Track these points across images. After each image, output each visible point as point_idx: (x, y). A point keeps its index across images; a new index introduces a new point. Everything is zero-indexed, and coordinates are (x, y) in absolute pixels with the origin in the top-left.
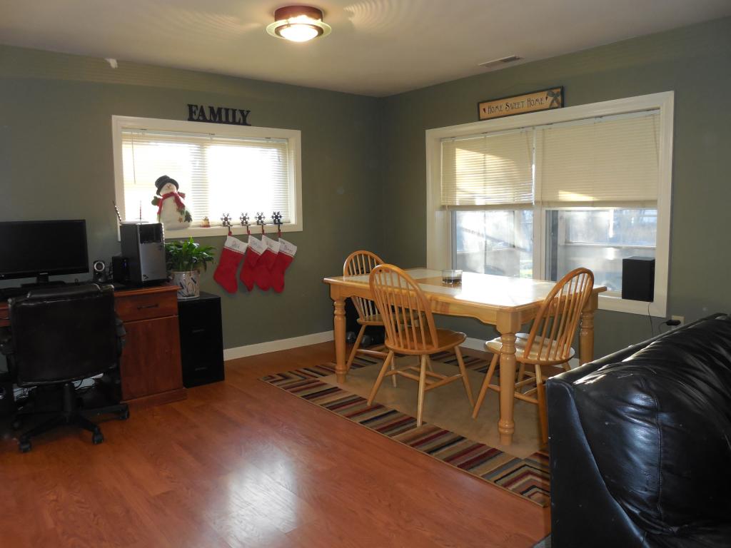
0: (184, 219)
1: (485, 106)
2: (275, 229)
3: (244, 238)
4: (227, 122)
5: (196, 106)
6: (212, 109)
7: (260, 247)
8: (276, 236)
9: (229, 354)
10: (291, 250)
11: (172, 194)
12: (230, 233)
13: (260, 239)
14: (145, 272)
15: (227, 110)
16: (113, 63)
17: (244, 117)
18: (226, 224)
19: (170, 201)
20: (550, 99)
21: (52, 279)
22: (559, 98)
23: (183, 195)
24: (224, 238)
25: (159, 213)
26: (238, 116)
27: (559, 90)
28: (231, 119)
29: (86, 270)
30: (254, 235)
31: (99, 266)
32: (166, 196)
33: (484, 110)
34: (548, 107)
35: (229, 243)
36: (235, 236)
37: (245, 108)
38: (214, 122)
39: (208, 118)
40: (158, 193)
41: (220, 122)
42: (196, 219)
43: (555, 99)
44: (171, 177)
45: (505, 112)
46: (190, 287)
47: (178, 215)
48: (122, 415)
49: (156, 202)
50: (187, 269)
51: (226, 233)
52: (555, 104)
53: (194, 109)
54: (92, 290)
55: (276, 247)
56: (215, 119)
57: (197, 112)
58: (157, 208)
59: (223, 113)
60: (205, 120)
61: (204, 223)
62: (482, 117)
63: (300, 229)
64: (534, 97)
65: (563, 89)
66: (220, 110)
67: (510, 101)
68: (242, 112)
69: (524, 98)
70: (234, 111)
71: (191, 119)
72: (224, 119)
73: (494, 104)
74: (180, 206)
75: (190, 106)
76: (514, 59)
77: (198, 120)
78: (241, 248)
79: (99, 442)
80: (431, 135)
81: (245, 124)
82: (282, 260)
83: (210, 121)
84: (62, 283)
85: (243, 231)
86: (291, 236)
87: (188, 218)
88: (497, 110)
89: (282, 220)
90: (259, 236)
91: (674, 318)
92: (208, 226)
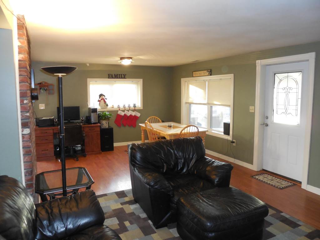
0: (106, 105)
2: (134, 109)
3: (124, 111)
4: (119, 78)
5: (110, 74)
6: (115, 75)
7: (128, 114)
8: (134, 110)
9: (115, 145)
10: (138, 115)
11: (103, 99)
12: (119, 110)
13: (129, 111)
14: (93, 120)
15: (119, 75)
16: (88, 65)
17: (125, 76)
18: (119, 107)
19: (102, 101)
20: (208, 73)
21: (71, 121)
23: (106, 99)
24: (118, 111)
25: (99, 104)
26: (123, 76)
27: (210, 70)
28: (120, 77)
29: (79, 119)
30: (127, 110)
31: (83, 118)
32: (101, 99)
33: (194, 74)
35: (119, 112)
36: (121, 110)
37: (125, 74)
38: (116, 78)
39: (114, 77)
40: (99, 98)
41: (117, 78)
42: (110, 106)
43: (209, 73)
44: (103, 94)
46: (105, 125)
47: (104, 104)
48: (84, 156)
49: (99, 101)
50: (104, 120)
51: (118, 109)
52: (209, 75)
53: (110, 75)
54: (77, 125)
55: (134, 114)
56: (116, 77)
57: (111, 76)
58: (99, 102)
59: (118, 75)
60: (113, 78)
61: (112, 107)
62: (194, 76)
63: (142, 108)
64: (205, 72)
65: (211, 70)
66: (117, 75)
68: (124, 75)
70: (121, 75)
71: (109, 78)
72: (118, 77)
74: (105, 102)
75: (109, 75)
76: (197, 61)
77: (111, 78)
78: (123, 114)
79: (77, 161)
80: (183, 80)
81: (125, 78)
82: (136, 118)
83: (114, 78)
84: (73, 122)
85: (124, 109)
86: (139, 111)
87: (107, 105)
88: (197, 74)
89: (136, 106)
90: (128, 111)
91: (234, 141)
92: (113, 107)
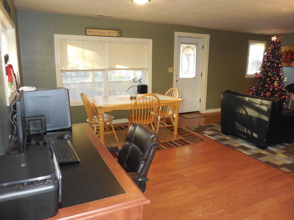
1: (90, 30)
20: (117, 33)
22: (120, 34)
27: (120, 31)
33: (89, 31)
34: (116, 36)
45: (98, 34)
52: (119, 36)
62: (87, 34)
64: (111, 31)
67: (101, 31)
69: (107, 31)
73: (94, 30)
88: (95, 33)
